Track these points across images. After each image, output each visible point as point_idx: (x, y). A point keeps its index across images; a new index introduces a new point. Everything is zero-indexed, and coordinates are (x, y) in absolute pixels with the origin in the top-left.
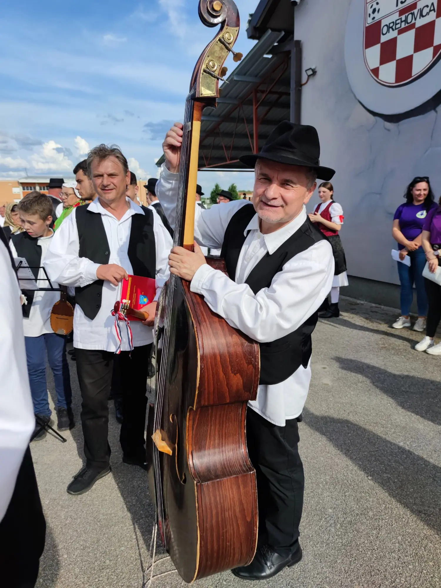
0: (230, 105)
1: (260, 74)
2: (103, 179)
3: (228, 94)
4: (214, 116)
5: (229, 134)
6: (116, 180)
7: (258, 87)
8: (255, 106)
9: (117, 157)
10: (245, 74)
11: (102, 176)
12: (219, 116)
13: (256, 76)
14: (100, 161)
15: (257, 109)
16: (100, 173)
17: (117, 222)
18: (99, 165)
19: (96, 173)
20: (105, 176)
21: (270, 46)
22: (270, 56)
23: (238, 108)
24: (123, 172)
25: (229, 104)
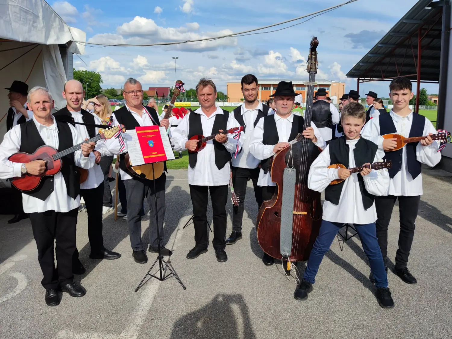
0: (402, 38)
1: (424, 18)
2: (205, 97)
3: (400, 30)
4: (390, 44)
5: (401, 56)
6: (210, 97)
7: (422, 26)
8: (420, 39)
9: (212, 85)
10: (412, 19)
11: (204, 95)
12: (394, 44)
13: (421, 20)
14: (203, 88)
15: (421, 41)
16: (203, 94)
17: (207, 118)
18: (202, 89)
19: (201, 93)
20: (206, 95)
21: (429, 2)
22: (430, 8)
23: (408, 40)
24: (214, 93)
25: (402, 36)
